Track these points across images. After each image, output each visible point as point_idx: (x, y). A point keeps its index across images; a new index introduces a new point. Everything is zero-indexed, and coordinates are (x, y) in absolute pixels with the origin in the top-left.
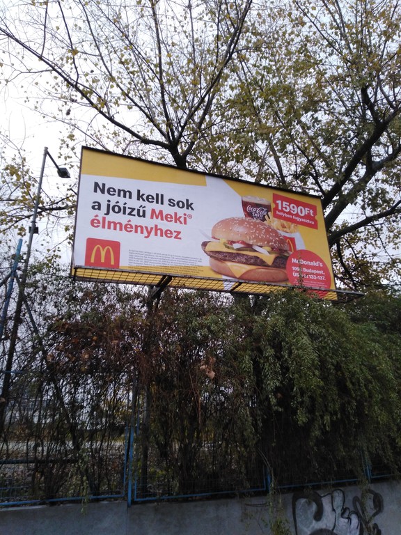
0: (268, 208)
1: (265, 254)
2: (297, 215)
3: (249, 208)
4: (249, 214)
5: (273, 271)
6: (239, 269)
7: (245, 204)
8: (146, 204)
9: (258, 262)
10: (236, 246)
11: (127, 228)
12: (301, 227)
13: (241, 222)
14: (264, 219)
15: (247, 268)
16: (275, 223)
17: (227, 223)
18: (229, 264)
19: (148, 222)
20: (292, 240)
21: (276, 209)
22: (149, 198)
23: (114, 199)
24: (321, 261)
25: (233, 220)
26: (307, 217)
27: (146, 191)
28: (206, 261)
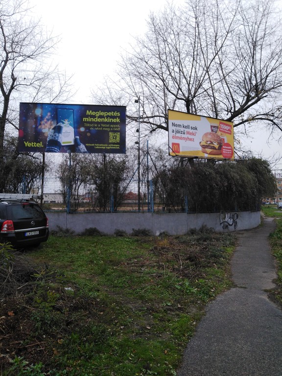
0: (217, 127)
1: (216, 145)
2: (226, 130)
3: (212, 128)
4: (212, 131)
5: (218, 151)
6: (209, 150)
7: (211, 126)
8: (185, 129)
9: (214, 148)
10: (209, 143)
11: (181, 138)
12: (227, 134)
13: (210, 134)
14: (216, 132)
15: (211, 150)
16: (219, 133)
17: (206, 134)
18: (206, 149)
19: (186, 136)
20: (224, 139)
21: (220, 128)
22: (186, 127)
23: (177, 128)
24: (231, 147)
25: (208, 133)
26: (229, 130)
27: (185, 125)
28: (200, 149)
